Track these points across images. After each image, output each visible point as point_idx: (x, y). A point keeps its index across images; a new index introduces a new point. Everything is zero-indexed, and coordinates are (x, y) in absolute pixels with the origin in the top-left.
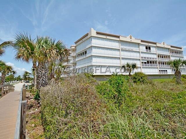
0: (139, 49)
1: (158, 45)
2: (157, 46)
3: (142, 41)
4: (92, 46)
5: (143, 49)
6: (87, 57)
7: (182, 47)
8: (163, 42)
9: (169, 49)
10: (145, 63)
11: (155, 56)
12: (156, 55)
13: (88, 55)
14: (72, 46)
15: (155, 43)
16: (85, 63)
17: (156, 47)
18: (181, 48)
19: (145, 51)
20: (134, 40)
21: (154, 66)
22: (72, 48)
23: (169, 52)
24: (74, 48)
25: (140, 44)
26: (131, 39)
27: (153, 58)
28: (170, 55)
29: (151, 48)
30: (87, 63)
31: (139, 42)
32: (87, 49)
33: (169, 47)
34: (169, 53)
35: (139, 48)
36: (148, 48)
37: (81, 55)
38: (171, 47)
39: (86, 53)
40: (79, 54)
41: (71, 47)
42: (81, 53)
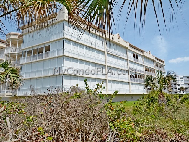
0: (127, 57)
1: (145, 54)
3: (130, 46)
5: (130, 56)
6: (50, 59)
7: (164, 61)
8: (149, 52)
9: (154, 61)
10: (133, 77)
12: (143, 68)
13: (52, 55)
14: (12, 33)
15: (142, 51)
17: (143, 57)
18: (163, 62)
19: (133, 61)
20: (122, 43)
22: (12, 37)
23: (154, 65)
24: (16, 37)
25: (127, 50)
26: (119, 39)
27: (141, 71)
28: (155, 69)
29: (138, 57)
31: (127, 45)
32: (51, 42)
33: (154, 59)
34: (153, 66)
35: (127, 54)
36: (136, 56)
38: (156, 59)
40: (29, 50)
41: (10, 34)
42: (34, 48)
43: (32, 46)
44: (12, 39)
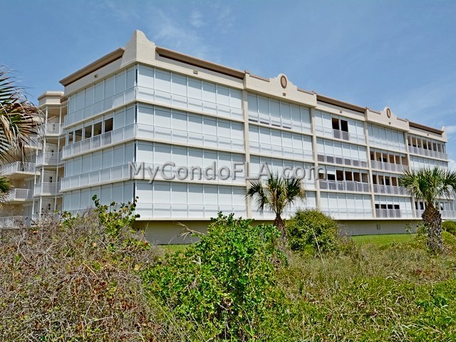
0: (312, 129)
1: (371, 117)
2: (369, 119)
3: (320, 99)
4: (136, 102)
5: (323, 126)
6: (114, 147)
7: (442, 130)
8: (385, 110)
9: (404, 132)
10: (331, 177)
11: (363, 156)
12: (365, 153)
13: (116, 138)
14: (49, 93)
15: (363, 111)
16: (102, 172)
17: (366, 124)
18: (440, 133)
19: (331, 137)
20: (293, 94)
21: (360, 190)
22: (49, 102)
23: (405, 143)
24: (57, 102)
25: (313, 111)
26: (284, 87)
27: (356, 163)
28: (409, 154)
29: (350, 126)
30: (115, 169)
31: (312, 101)
32: (114, 111)
33: (406, 127)
34: (403, 146)
35: (311, 122)
36: (340, 125)
37: (88, 135)
38: (412, 125)
39: (109, 127)
40: (78, 128)
41: (45, 97)
42: (87, 125)
43: (83, 120)
44: (48, 105)
